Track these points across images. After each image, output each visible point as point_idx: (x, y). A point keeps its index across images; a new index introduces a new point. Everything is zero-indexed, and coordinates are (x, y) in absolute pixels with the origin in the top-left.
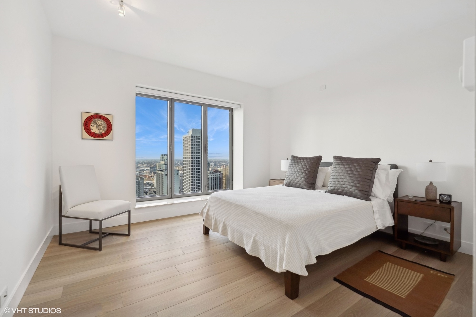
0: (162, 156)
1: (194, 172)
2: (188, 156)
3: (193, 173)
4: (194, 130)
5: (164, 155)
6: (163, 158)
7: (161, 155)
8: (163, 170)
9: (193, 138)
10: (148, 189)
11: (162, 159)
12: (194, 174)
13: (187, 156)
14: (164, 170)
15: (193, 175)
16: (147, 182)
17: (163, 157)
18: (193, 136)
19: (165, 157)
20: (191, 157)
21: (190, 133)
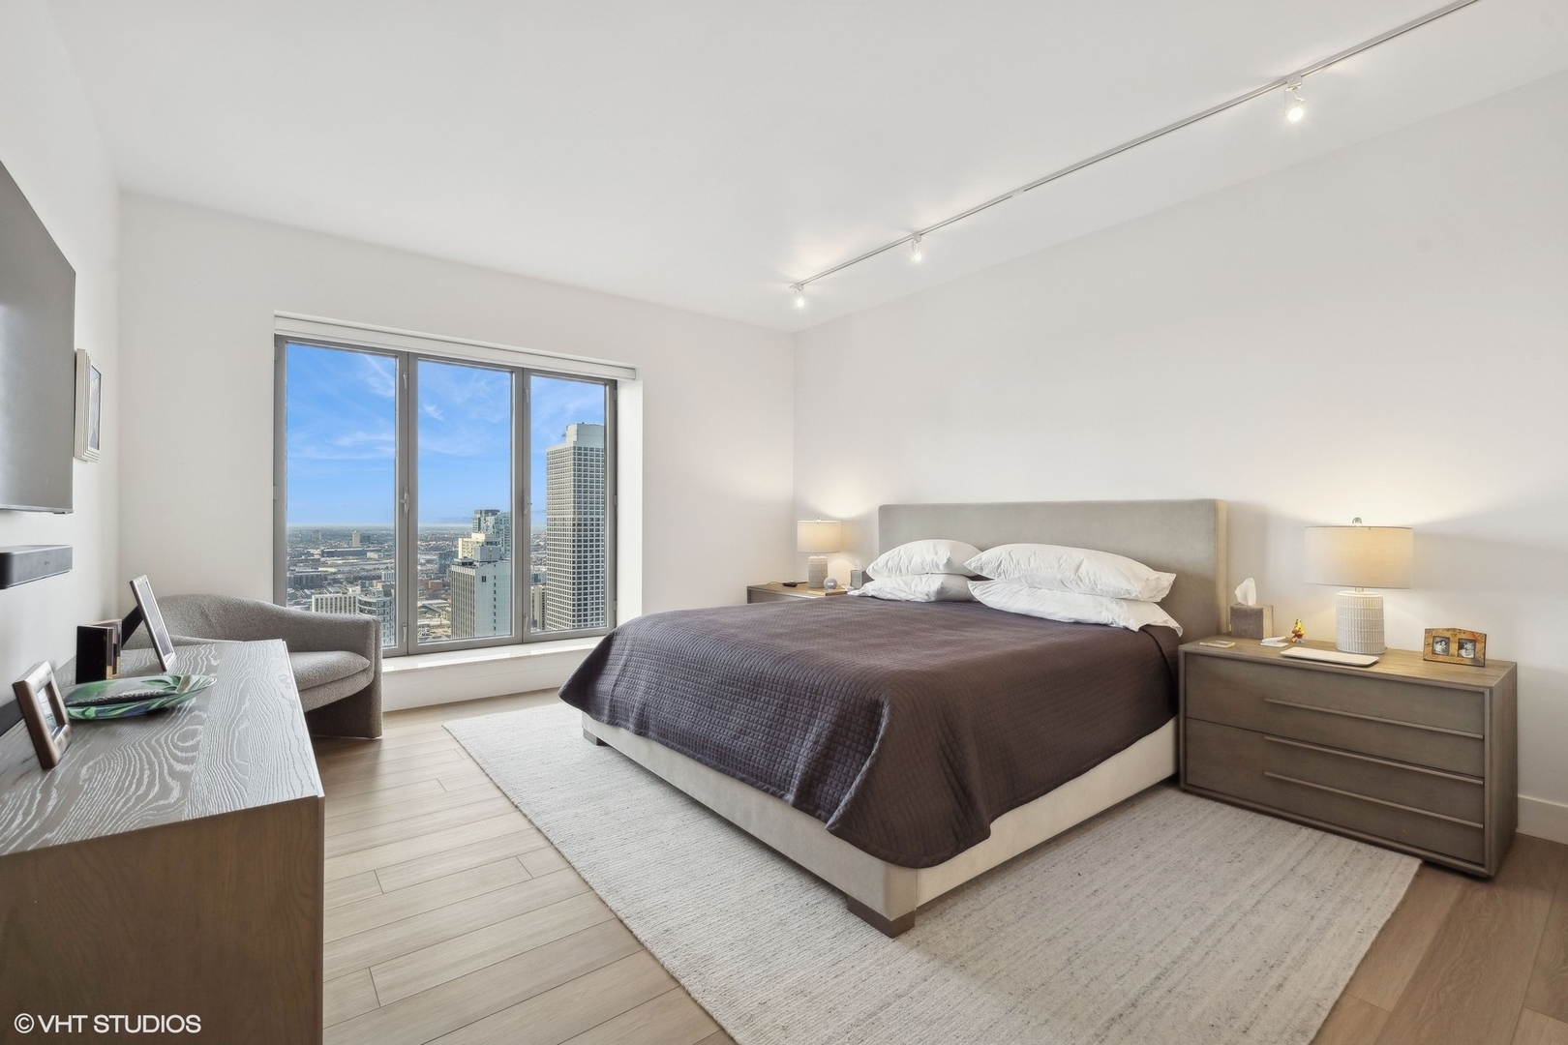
0: (479, 516)
1: (582, 570)
2: (563, 516)
3: (579, 573)
4: (582, 429)
5: (487, 512)
6: (482, 521)
7: (476, 512)
8: (475, 563)
9: (580, 454)
10: (428, 626)
11: (479, 526)
12: (582, 576)
13: (560, 517)
14: (477, 564)
15: (580, 578)
16: (426, 602)
17: (482, 519)
18: (579, 449)
19: (491, 520)
20: (574, 519)
21: (571, 439)
